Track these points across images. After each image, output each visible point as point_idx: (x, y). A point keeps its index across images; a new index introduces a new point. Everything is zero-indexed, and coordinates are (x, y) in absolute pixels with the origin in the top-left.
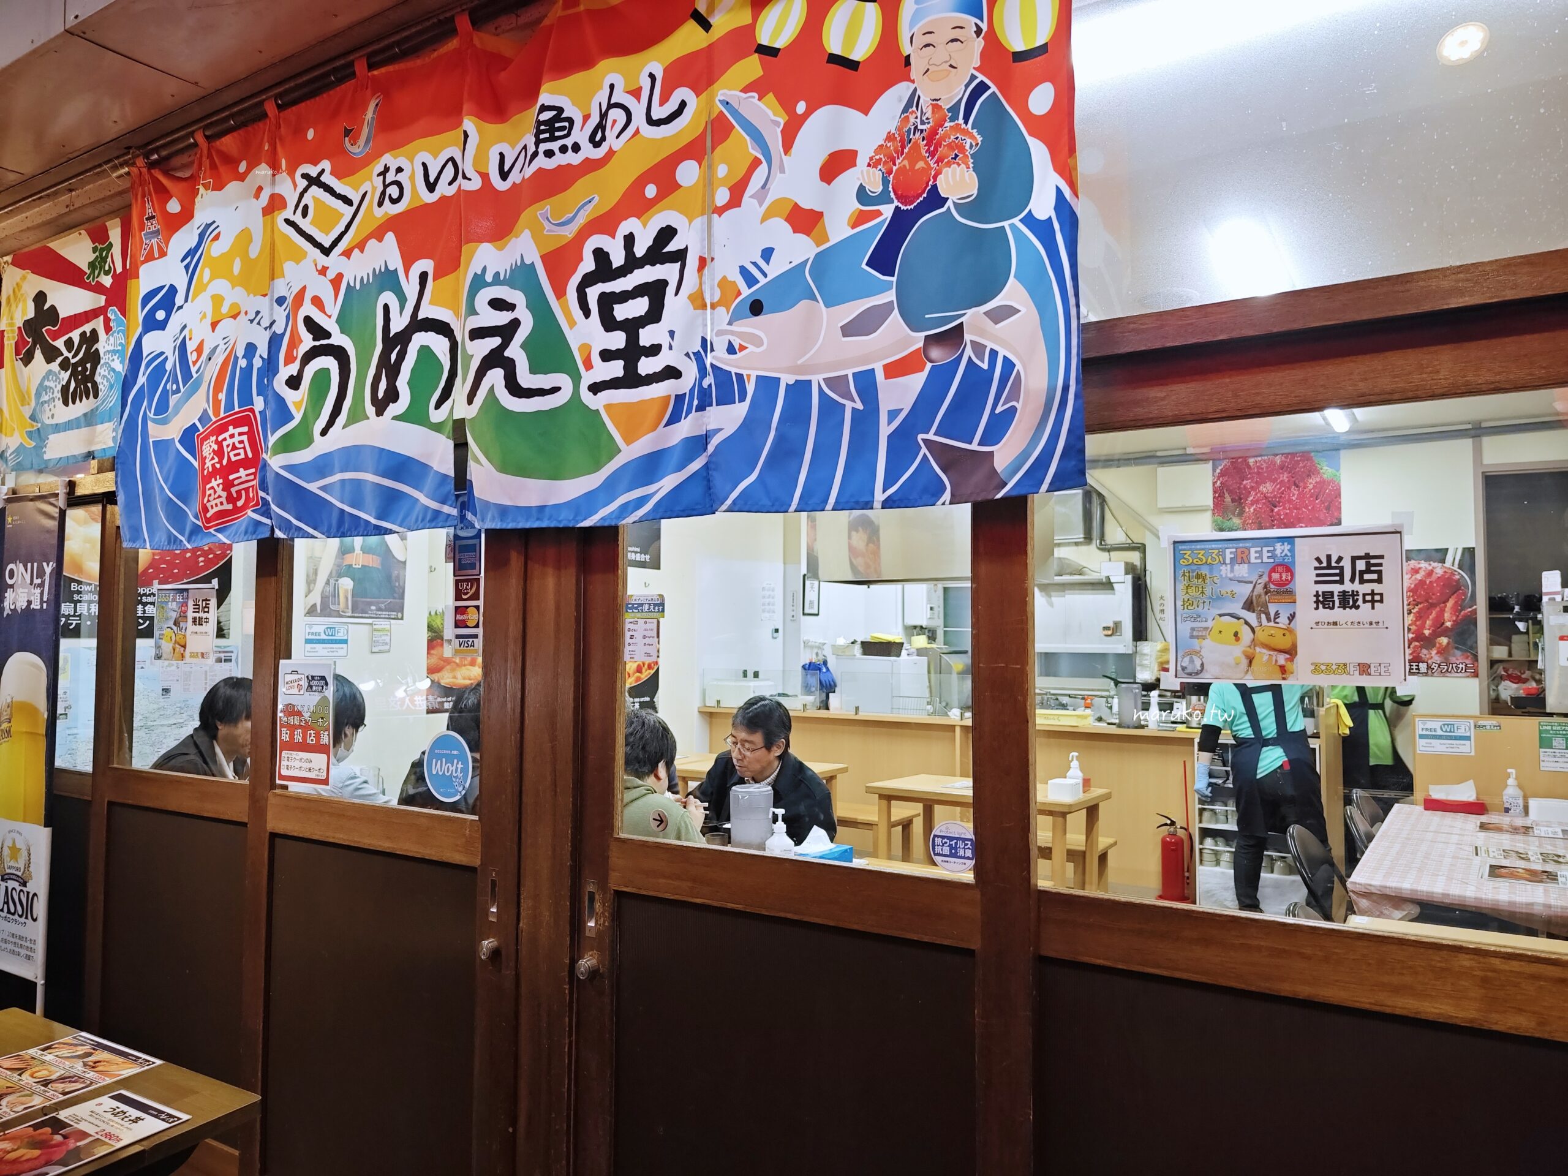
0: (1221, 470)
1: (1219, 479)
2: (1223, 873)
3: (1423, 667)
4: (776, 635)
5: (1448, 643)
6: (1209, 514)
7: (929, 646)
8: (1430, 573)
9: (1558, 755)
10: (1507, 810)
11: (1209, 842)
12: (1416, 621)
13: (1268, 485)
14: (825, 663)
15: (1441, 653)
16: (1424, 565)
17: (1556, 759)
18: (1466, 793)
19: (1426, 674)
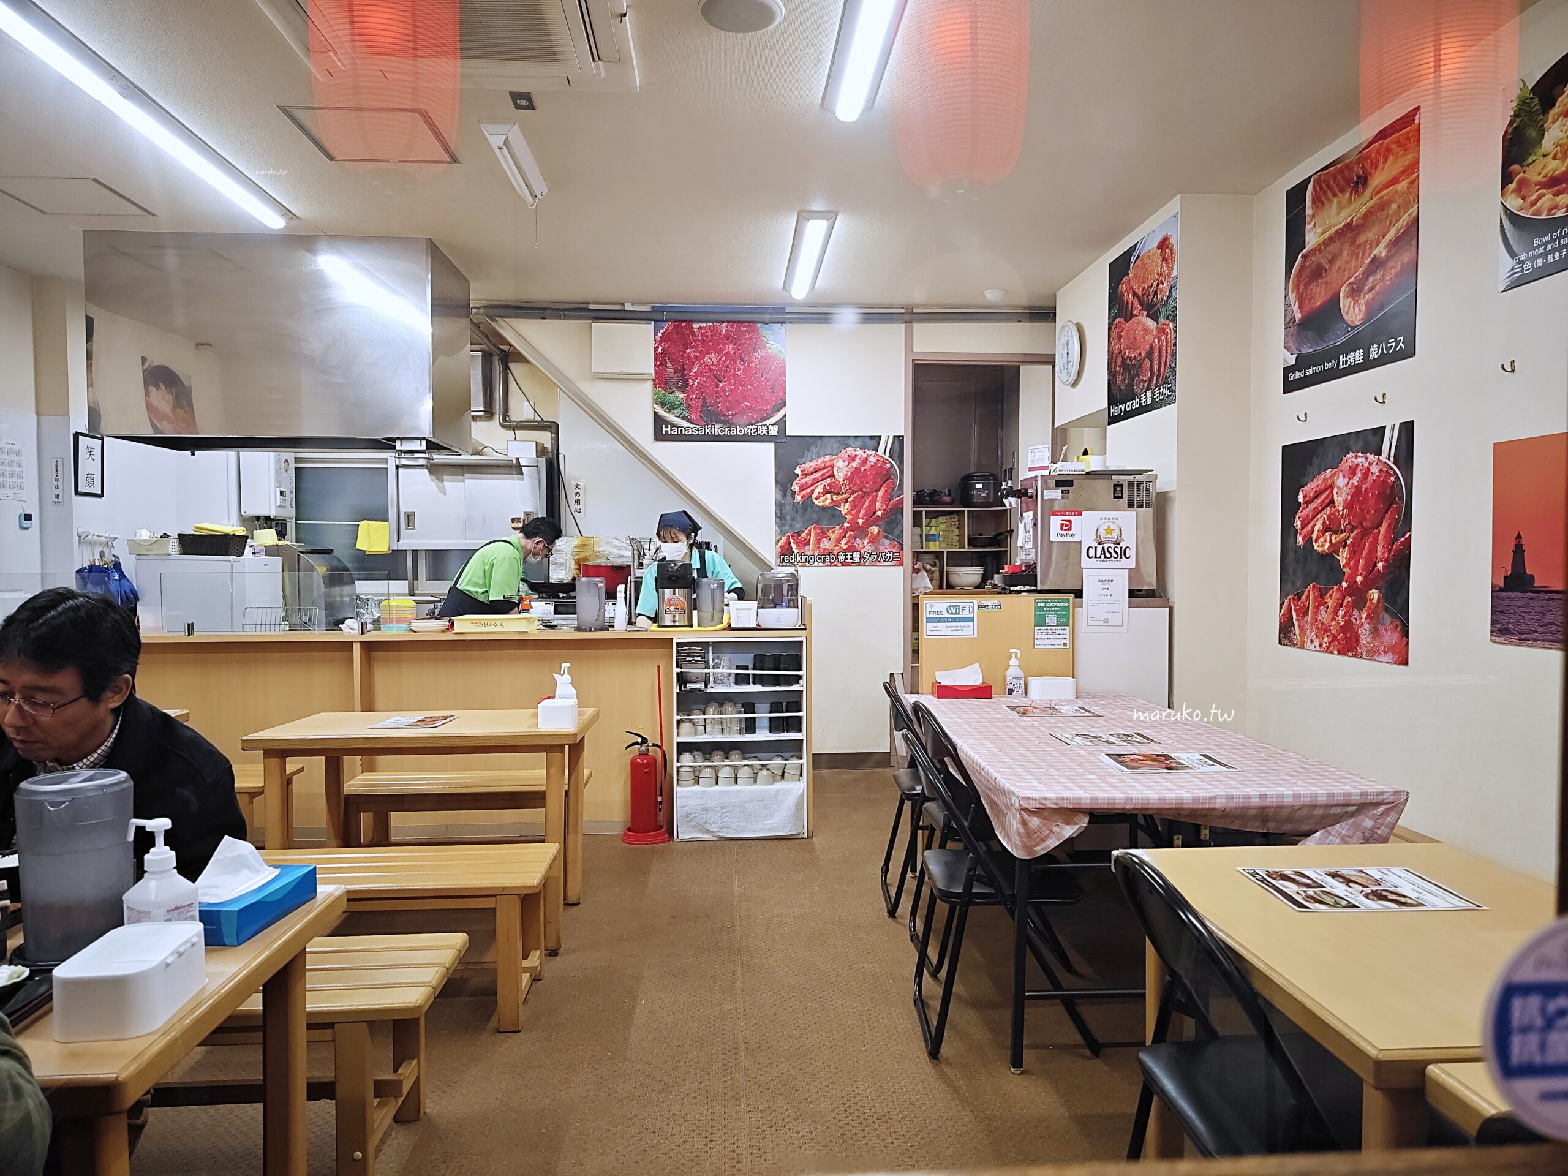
0: (663, 334)
1: (660, 344)
2: (704, 792)
3: (856, 555)
4: (26, 523)
5: (878, 532)
6: (650, 383)
7: (280, 543)
8: (865, 461)
9: (1050, 632)
10: (1011, 692)
11: (687, 759)
12: (851, 510)
13: (713, 355)
14: (117, 566)
15: (872, 543)
16: (859, 452)
17: (1048, 636)
18: (972, 677)
19: (858, 564)
